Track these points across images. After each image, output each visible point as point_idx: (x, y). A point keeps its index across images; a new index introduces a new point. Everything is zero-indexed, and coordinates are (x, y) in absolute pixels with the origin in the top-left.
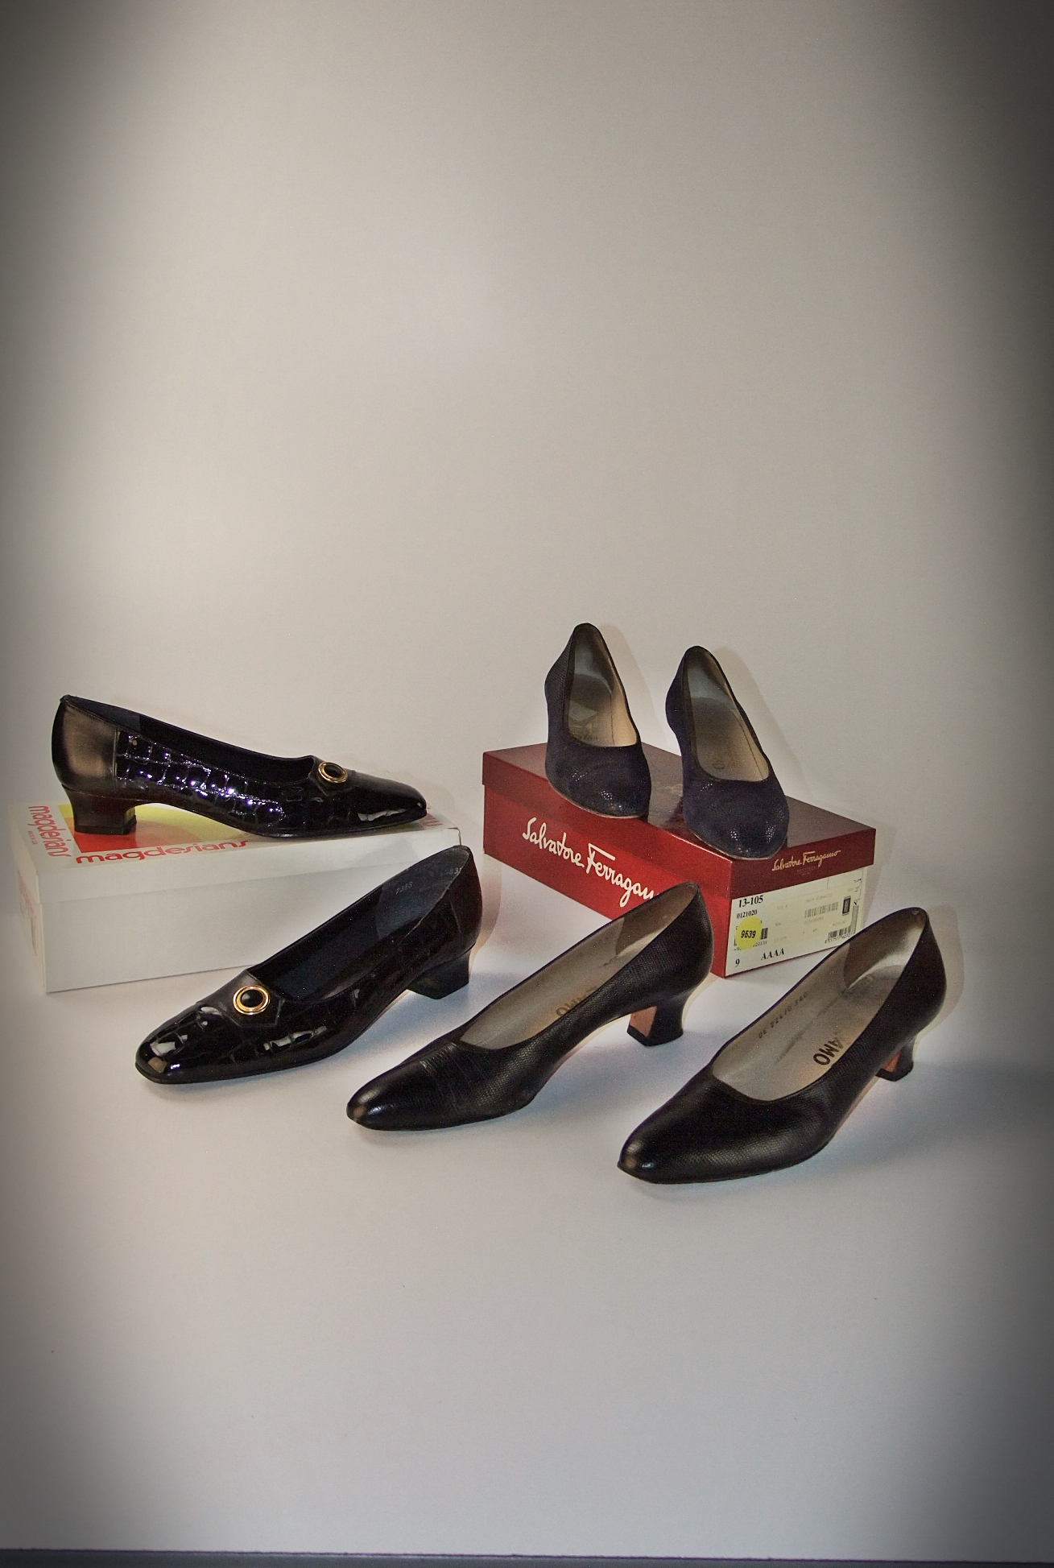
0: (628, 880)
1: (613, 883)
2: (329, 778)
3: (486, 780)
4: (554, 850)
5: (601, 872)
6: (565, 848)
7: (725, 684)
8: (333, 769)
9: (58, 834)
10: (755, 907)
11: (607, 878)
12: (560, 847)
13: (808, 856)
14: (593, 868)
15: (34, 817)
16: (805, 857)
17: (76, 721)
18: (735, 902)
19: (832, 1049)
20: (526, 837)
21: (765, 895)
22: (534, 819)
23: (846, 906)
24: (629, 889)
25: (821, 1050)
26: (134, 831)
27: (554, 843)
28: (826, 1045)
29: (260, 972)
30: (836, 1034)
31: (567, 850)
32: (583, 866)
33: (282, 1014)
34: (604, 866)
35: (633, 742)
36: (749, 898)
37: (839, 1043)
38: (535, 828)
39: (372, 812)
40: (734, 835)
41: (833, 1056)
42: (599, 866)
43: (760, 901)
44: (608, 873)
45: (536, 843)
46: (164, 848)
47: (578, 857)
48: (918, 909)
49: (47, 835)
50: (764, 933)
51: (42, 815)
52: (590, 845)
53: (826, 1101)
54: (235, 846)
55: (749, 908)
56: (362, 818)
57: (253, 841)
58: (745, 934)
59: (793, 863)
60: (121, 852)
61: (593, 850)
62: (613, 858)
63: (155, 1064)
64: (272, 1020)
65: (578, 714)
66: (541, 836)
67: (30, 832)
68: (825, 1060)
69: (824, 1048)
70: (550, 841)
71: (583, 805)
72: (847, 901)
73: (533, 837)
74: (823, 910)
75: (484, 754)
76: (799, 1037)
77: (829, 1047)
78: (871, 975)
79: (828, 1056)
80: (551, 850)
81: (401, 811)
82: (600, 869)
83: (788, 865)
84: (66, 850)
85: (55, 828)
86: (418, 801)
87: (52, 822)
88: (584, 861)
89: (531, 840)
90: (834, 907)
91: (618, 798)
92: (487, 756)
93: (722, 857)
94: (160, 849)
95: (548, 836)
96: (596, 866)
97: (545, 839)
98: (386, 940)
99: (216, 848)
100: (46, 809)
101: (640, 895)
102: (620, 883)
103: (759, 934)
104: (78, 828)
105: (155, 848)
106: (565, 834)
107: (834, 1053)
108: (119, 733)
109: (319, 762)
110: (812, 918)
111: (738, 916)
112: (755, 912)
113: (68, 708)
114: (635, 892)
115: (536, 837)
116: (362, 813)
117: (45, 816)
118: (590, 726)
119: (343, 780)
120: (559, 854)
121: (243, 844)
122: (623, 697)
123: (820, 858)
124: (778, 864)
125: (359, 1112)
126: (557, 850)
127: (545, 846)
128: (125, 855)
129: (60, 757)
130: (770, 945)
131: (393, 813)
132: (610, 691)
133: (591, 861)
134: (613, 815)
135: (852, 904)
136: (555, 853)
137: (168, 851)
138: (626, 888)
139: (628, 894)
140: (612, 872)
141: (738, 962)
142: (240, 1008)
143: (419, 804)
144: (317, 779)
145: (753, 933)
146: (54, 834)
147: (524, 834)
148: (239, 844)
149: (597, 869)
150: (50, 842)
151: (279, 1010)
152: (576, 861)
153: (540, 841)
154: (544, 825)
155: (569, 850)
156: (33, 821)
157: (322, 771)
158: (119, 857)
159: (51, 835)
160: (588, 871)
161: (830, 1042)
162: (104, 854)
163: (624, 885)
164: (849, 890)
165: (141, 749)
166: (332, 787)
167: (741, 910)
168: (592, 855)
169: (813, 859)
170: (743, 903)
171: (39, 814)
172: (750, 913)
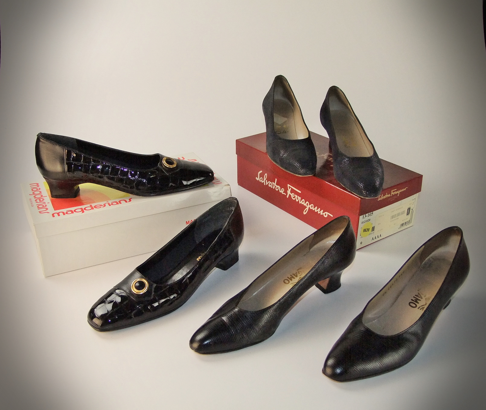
0: (307, 202)
1: (300, 203)
2: (167, 165)
3: (238, 152)
4: (271, 186)
5: (294, 197)
6: (276, 185)
7: (349, 105)
8: (169, 161)
9: (43, 200)
10: (369, 218)
11: (297, 201)
12: (274, 185)
13: (394, 192)
14: (290, 195)
15: (32, 190)
16: (392, 192)
17: (45, 146)
18: (361, 217)
19: (417, 299)
20: (257, 179)
21: (374, 212)
22: (261, 171)
23: (408, 211)
24: (308, 206)
25: (412, 300)
26: (79, 195)
27: (271, 183)
28: (414, 297)
29: (143, 269)
30: (418, 291)
31: (277, 186)
32: (285, 194)
33: (154, 292)
34: (296, 195)
35: (307, 136)
36: (367, 215)
37: (421, 296)
38: (262, 175)
39: (189, 180)
40: (361, 185)
41: (418, 303)
42: (293, 195)
43: (372, 214)
44: (298, 199)
45: (262, 182)
46: (93, 205)
47: (283, 190)
48: (457, 227)
49: (38, 201)
50: (373, 229)
51: (36, 188)
52: (288, 185)
53: (419, 332)
54: (126, 202)
55: (367, 218)
56: (185, 183)
57: (134, 198)
58: (365, 230)
59: (387, 196)
60: (73, 209)
61: (290, 187)
62: (300, 192)
63: (96, 321)
64: (150, 296)
65: (279, 120)
66: (265, 179)
67: (30, 199)
68: (414, 306)
69: (414, 299)
70: (269, 182)
71: (286, 168)
72: (409, 209)
73: (261, 179)
74: (399, 215)
75: (237, 140)
76: (400, 293)
77: (416, 298)
78: (432, 257)
79: (415, 303)
80: (269, 186)
81: (202, 178)
82: (294, 196)
83: (384, 197)
84: (47, 209)
85: (42, 196)
86: (210, 173)
87: (41, 192)
88: (286, 192)
89: (260, 181)
90: (403, 213)
91: (303, 167)
92: (238, 142)
93: (355, 196)
94: (91, 206)
95: (268, 179)
96: (292, 195)
97: (266, 181)
98: (200, 243)
99: (117, 204)
100: (38, 184)
101: (313, 209)
102: (303, 203)
103: (371, 230)
104: (53, 196)
105: (89, 205)
106: (276, 179)
107: (418, 301)
108: (66, 151)
109: (163, 157)
110: (394, 219)
111: (362, 223)
112: (369, 220)
113: (41, 140)
114: (311, 208)
115: (262, 179)
116: (185, 180)
117: (37, 189)
118: (285, 126)
119: (175, 166)
120: (274, 188)
121: (130, 200)
122: (300, 112)
123: (399, 192)
124: (381, 197)
125: (196, 345)
126: (272, 186)
127: (267, 184)
128: (75, 211)
129: (40, 163)
130: (376, 233)
131: (199, 180)
132: (292, 107)
133: (289, 192)
134: (301, 175)
135: (411, 210)
136: (272, 187)
137: (95, 207)
138: (306, 206)
139: (307, 208)
140: (300, 198)
141: (361, 243)
142: (135, 291)
143: (210, 174)
144: (162, 166)
145: (368, 230)
146: (42, 200)
147: (256, 178)
148: (128, 200)
149: (292, 196)
150: (40, 205)
151: (153, 290)
152: (282, 191)
153: (264, 181)
154: (266, 174)
155: (278, 187)
156: (31, 193)
157: (164, 162)
158: (72, 212)
159: (40, 201)
160: (287, 197)
161: (416, 295)
162: (65, 210)
163: (305, 205)
164: (410, 204)
165: (78, 159)
166: (169, 170)
167: (364, 220)
168: (289, 190)
169: (396, 193)
170: (364, 217)
171: (34, 188)
172: (367, 221)
